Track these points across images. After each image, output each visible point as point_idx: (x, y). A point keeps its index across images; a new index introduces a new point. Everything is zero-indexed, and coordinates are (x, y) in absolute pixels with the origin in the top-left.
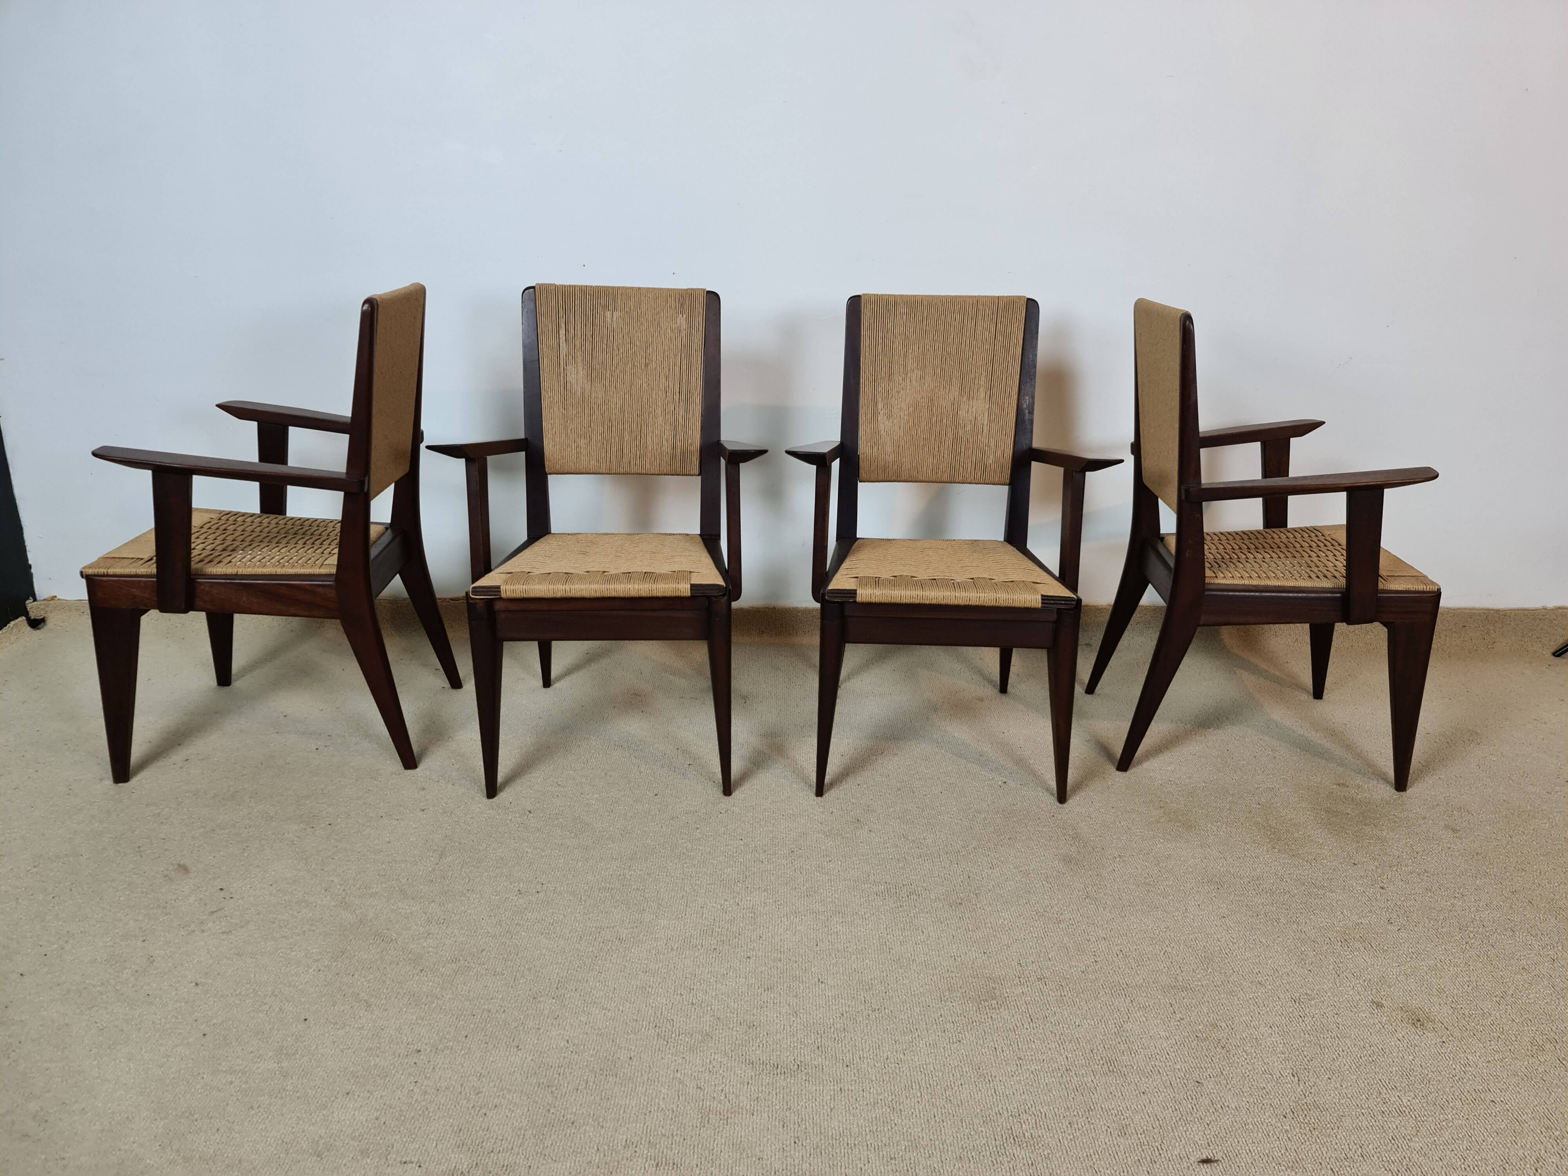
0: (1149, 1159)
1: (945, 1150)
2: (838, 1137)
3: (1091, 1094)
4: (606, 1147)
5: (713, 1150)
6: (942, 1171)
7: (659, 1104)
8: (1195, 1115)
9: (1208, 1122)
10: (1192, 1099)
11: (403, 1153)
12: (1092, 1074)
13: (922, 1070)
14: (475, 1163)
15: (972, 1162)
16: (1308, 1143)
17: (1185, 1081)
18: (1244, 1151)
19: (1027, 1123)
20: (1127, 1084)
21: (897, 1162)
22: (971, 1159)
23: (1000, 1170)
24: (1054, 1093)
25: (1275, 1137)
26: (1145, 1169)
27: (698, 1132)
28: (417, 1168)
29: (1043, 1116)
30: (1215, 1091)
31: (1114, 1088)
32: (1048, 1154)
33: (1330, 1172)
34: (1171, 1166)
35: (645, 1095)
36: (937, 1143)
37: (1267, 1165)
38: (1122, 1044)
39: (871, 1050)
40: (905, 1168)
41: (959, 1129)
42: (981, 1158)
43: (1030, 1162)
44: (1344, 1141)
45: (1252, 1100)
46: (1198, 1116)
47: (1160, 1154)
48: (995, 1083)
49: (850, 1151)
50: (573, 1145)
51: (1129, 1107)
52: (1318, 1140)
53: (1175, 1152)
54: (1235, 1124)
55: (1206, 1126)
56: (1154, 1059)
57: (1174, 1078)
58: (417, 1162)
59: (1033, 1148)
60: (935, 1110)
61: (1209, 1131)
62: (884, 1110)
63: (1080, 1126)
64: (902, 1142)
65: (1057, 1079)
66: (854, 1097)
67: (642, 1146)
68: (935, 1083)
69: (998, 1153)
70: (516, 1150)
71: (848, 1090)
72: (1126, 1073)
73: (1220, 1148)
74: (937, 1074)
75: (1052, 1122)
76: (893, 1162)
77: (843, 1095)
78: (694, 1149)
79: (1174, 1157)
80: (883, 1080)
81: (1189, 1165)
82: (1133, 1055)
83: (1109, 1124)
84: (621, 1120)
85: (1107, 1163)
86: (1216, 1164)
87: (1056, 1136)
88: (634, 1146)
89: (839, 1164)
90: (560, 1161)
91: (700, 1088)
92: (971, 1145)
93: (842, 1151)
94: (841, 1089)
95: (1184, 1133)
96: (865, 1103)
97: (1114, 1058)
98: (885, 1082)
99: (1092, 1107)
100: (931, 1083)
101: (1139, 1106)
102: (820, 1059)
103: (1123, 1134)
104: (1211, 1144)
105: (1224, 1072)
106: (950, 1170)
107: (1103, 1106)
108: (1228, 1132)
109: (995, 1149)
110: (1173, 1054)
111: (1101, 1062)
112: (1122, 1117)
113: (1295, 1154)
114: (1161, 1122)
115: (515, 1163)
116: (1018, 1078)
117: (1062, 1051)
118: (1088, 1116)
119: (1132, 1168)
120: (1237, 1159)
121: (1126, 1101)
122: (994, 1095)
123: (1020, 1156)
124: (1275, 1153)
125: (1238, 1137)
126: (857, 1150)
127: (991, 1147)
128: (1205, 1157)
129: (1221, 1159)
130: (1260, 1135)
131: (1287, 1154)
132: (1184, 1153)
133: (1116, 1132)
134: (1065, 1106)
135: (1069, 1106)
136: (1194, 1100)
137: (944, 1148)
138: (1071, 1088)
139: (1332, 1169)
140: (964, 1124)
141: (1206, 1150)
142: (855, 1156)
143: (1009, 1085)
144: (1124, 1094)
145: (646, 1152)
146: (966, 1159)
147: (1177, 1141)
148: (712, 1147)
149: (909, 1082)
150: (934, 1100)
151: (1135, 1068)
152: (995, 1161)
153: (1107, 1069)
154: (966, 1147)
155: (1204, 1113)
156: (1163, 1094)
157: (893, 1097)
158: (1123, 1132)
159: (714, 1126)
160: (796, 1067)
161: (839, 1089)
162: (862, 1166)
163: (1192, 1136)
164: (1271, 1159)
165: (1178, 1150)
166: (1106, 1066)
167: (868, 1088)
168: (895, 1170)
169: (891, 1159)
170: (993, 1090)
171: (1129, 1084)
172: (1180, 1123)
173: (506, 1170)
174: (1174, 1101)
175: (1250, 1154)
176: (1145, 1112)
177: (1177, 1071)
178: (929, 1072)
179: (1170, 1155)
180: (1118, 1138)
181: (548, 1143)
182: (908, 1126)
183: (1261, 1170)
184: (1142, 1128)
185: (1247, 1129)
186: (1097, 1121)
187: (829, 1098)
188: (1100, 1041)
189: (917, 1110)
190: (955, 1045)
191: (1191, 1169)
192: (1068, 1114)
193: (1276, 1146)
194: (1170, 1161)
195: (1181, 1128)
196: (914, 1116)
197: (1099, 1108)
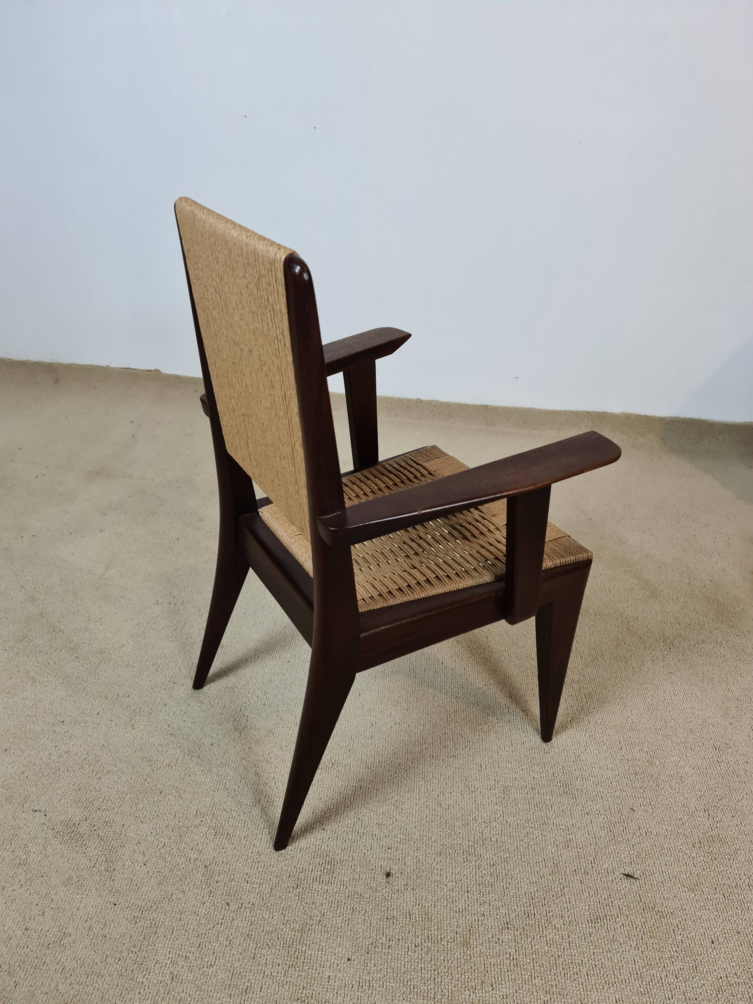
0: (583, 871)
2: (352, 826)
3: (547, 811)
4: (181, 815)
5: (258, 826)
6: (424, 863)
7: (226, 784)
8: (624, 837)
10: (624, 822)
11: (35, 803)
12: (550, 794)
14: (84, 818)
15: (448, 858)
16: (708, 870)
17: (621, 807)
18: (658, 872)
19: (495, 830)
23: (468, 866)
24: (520, 806)
25: (684, 862)
26: (579, 878)
27: (249, 810)
28: (43, 816)
29: (508, 825)
30: (643, 818)
31: (565, 807)
32: (507, 858)
33: (722, 896)
34: (599, 878)
35: (217, 775)
36: (425, 839)
37: (673, 885)
38: (577, 771)
40: (398, 857)
41: (443, 829)
42: (456, 855)
43: (492, 863)
44: (737, 872)
45: (670, 828)
46: (626, 837)
47: (592, 867)
49: (359, 838)
50: (158, 810)
51: (574, 825)
52: (716, 869)
53: (604, 867)
54: (654, 848)
55: (631, 847)
56: (600, 786)
57: (613, 804)
58: (44, 812)
59: (496, 851)
60: (428, 811)
61: (633, 852)
63: (534, 837)
64: (399, 835)
65: (524, 795)
67: (207, 817)
68: (431, 788)
69: (469, 852)
70: (116, 810)
71: (366, 787)
72: (576, 796)
73: (639, 867)
75: (514, 830)
76: (389, 851)
78: (244, 824)
79: (603, 871)
80: (394, 783)
81: (613, 878)
82: (584, 781)
83: (557, 837)
84: (196, 794)
85: (551, 870)
86: (634, 881)
87: (515, 844)
88: (202, 816)
89: (349, 848)
90: (145, 823)
91: (258, 774)
92: (450, 843)
93: (353, 838)
95: (613, 851)
97: (569, 782)
99: (546, 822)
101: (582, 824)
103: (566, 846)
105: (652, 803)
106: (430, 863)
107: (555, 821)
108: (648, 854)
109: (467, 849)
110: (615, 784)
112: (568, 832)
113: (697, 878)
114: (597, 840)
115: (113, 821)
117: (531, 772)
119: (569, 877)
120: (651, 878)
123: (485, 857)
124: (682, 876)
125: (654, 859)
126: (365, 838)
128: (626, 873)
129: (639, 876)
130: (672, 859)
131: (691, 877)
132: (611, 868)
133: (561, 845)
134: (526, 818)
135: (529, 818)
138: (533, 803)
139: (724, 894)
140: (448, 825)
141: (628, 867)
142: (362, 843)
144: (572, 813)
145: (209, 822)
146: (444, 854)
147: (607, 858)
148: (258, 824)
149: (412, 786)
151: (584, 793)
152: (465, 859)
153: (562, 791)
154: (446, 845)
155: (632, 836)
156: (602, 816)
158: (567, 845)
159: (262, 806)
163: (619, 855)
164: (677, 881)
165: (607, 865)
167: (381, 788)
168: (389, 858)
169: (389, 848)
170: (474, 799)
171: (577, 805)
172: (611, 842)
173: (106, 825)
174: (609, 823)
175: (661, 874)
176: (586, 829)
177: (616, 798)
179: (600, 869)
181: (140, 806)
183: (668, 889)
184: (582, 843)
185: (663, 853)
186: (549, 833)
188: (561, 767)
191: (614, 882)
192: (527, 825)
193: (683, 869)
194: (599, 873)
195: (612, 847)
197: (552, 823)
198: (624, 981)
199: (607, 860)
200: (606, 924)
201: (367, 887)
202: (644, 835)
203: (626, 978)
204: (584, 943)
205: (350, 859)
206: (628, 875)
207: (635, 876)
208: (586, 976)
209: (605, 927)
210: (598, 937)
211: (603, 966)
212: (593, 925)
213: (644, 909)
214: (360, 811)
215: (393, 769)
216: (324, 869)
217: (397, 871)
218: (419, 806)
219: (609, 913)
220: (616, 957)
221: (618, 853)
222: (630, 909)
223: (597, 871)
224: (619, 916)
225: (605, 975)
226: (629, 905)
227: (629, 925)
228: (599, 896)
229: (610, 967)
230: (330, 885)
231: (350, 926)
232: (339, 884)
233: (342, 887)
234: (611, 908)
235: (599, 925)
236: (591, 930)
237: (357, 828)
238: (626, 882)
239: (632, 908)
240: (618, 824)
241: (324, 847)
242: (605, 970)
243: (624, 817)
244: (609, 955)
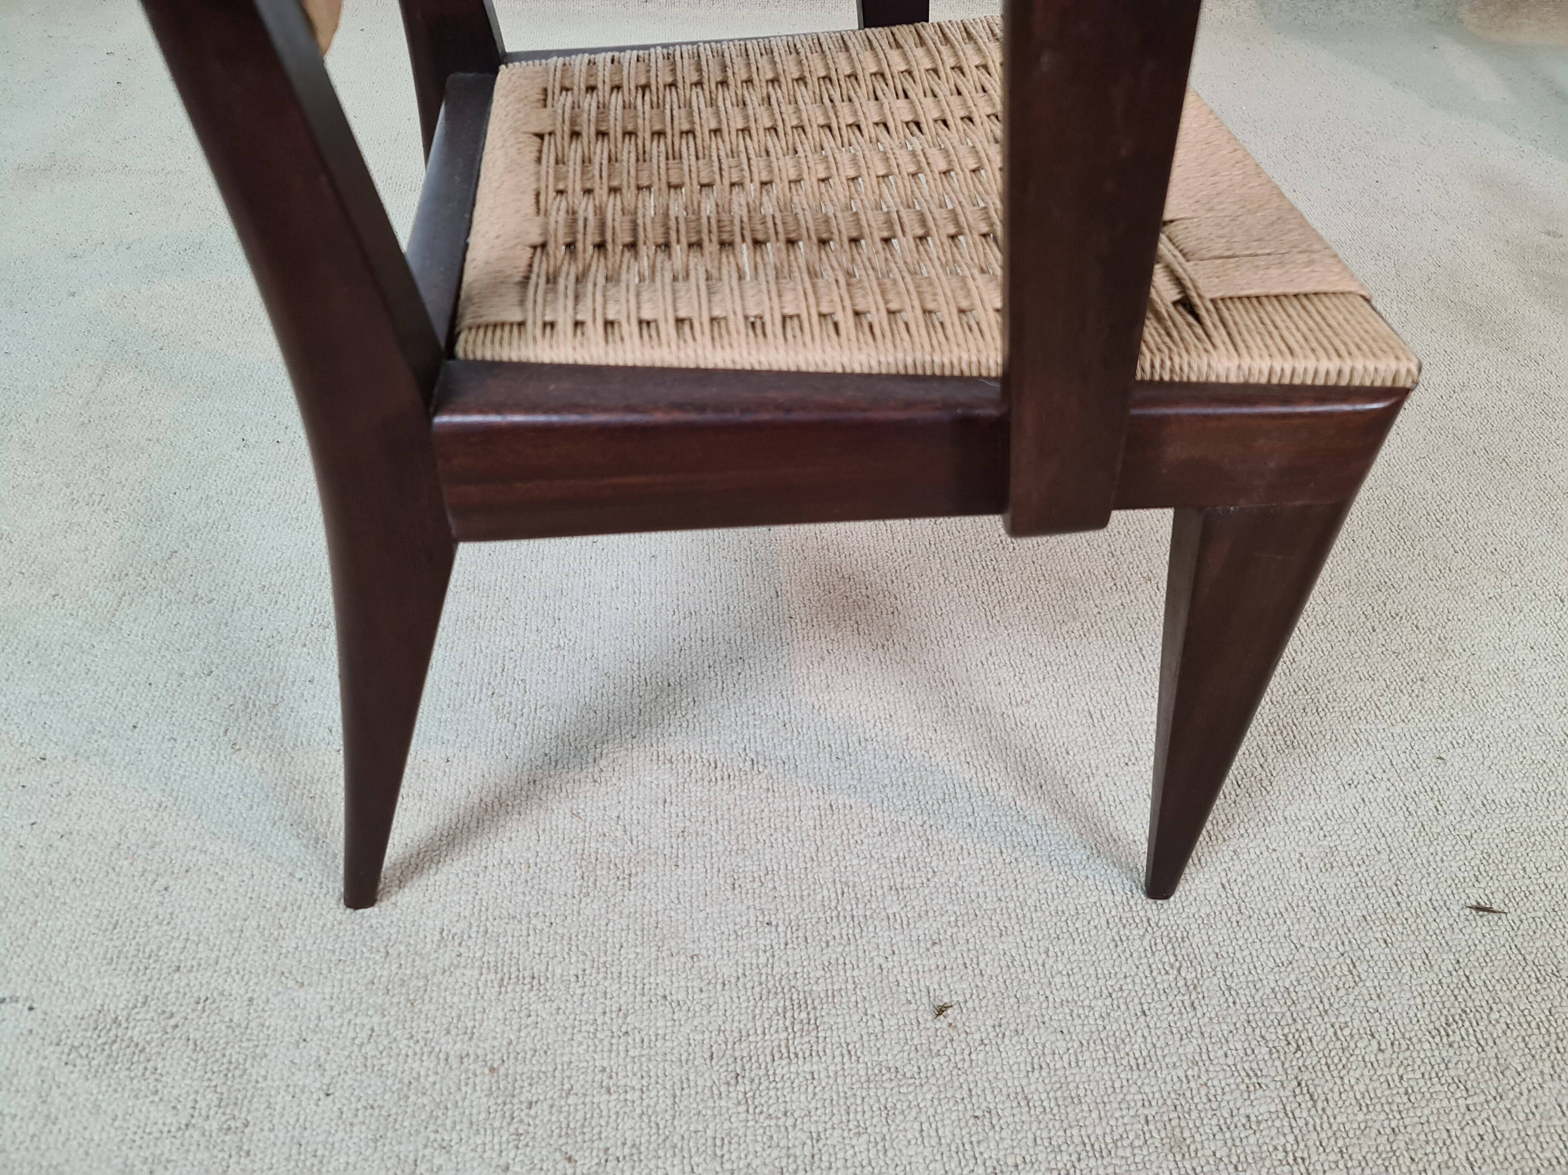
1: (1028, 921)
2: (833, 904)
3: (1264, 793)
6: (1026, 964)
8: (1442, 822)
9: (1468, 834)
10: (1432, 790)
13: (969, 759)
17: (1414, 757)
20: (1319, 769)
21: (944, 949)
22: (1075, 935)
31: (1300, 778)
34: (1422, 928)
36: (1011, 905)
39: (878, 724)
40: (960, 961)
41: (1047, 875)
46: (1448, 822)
47: (1400, 906)
48: (1097, 779)
49: (858, 930)
51: (1331, 815)
53: (1425, 900)
55: (1466, 842)
56: (1356, 716)
57: (1395, 753)
60: (1001, 839)
61: (1473, 853)
62: (911, 844)
64: (949, 908)
66: (856, 821)
68: (994, 784)
72: (1314, 747)
73: (1497, 884)
74: (996, 766)
76: (936, 949)
77: (835, 817)
79: (1425, 909)
80: (904, 784)
81: (1451, 921)
89: (841, 961)
92: (1072, 907)
94: (831, 806)
95: (1431, 859)
96: (876, 831)
97: (1290, 720)
98: (908, 788)
100: (988, 784)
101: (1347, 810)
102: (790, 747)
104: (1480, 878)
106: (1040, 962)
107: (1287, 814)
108: (1502, 850)
110: (1385, 706)
111: (1271, 730)
114: (1389, 840)
116: (1137, 768)
118: (1264, 835)
120: (1528, 904)
121: (1324, 801)
122: (1099, 804)
125: (1520, 858)
126: (871, 929)
127: (1107, 910)
128: (1474, 903)
129: (1502, 906)
132: (1439, 898)
136: (1437, 793)
137: (1024, 916)
140: (1054, 863)
141: (1474, 890)
142: (869, 942)
143: (1124, 783)
144: (1318, 788)
146: (1066, 935)
147: (1424, 877)
149: (950, 786)
150: (996, 819)
151: (1328, 737)
153: (1282, 742)
154: (1063, 912)
155: (1457, 817)
156: (1383, 784)
157: (926, 818)
158: (1330, 863)
160: (749, 763)
161: (827, 807)
162: (882, 960)
163: (1446, 864)
165: (1429, 894)
166: (1279, 737)
168: (941, 967)
169: (934, 944)
171: (1323, 769)
172: (1421, 839)
174: (1403, 798)
176: (1359, 821)
177: (1397, 739)
178: (982, 762)
180: (1320, 875)
182: (956, 874)
187: (811, 823)
189: (969, 840)
190: (1021, 709)
191: (1457, 931)
195: (1425, 849)
196: (965, 852)
197: (1282, 819)
198: (1554, 1162)
199: (1424, 881)
200: (1471, 1031)
201: (907, 1047)
202: (1483, 810)
203: (1558, 1154)
204: (1438, 1087)
205: (850, 986)
206: (1478, 908)
207: (1495, 907)
208: (1468, 1166)
209: (1472, 1038)
210: (1466, 1066)
211: (1499, 1136)
212: (1445, 1040)
213: (1537, 979)
214: (843, 863)
215: (894, 752)
216: (793, 1024)
217: (968, 996)
218: (978, 830)
219: (1470, 1004)
220: (1519, 1108)
221: (1443, 861)
222: (1511, 987)
223: (1413, 910)
224: (1494, 1006)
225: (1510, 1158)
226: (1504, 977)
227: (1520, 1023)
228: (1436, 969)
229: (1515, 1135)
230: (815, 1059)
231: (890, 1153)
232: (837, 1053)
233: (847, 1057)
234: (1470, 990)
235: (1458, 1038)
236: (1444, 1054)
237: (848, 908)
238: (1480, 924)
239: (1514, 982)
240: (1421, 797)
241: (780, 967)
242: (1505, 1143)
243: (1428, 779)
244: (1501, 1106)
